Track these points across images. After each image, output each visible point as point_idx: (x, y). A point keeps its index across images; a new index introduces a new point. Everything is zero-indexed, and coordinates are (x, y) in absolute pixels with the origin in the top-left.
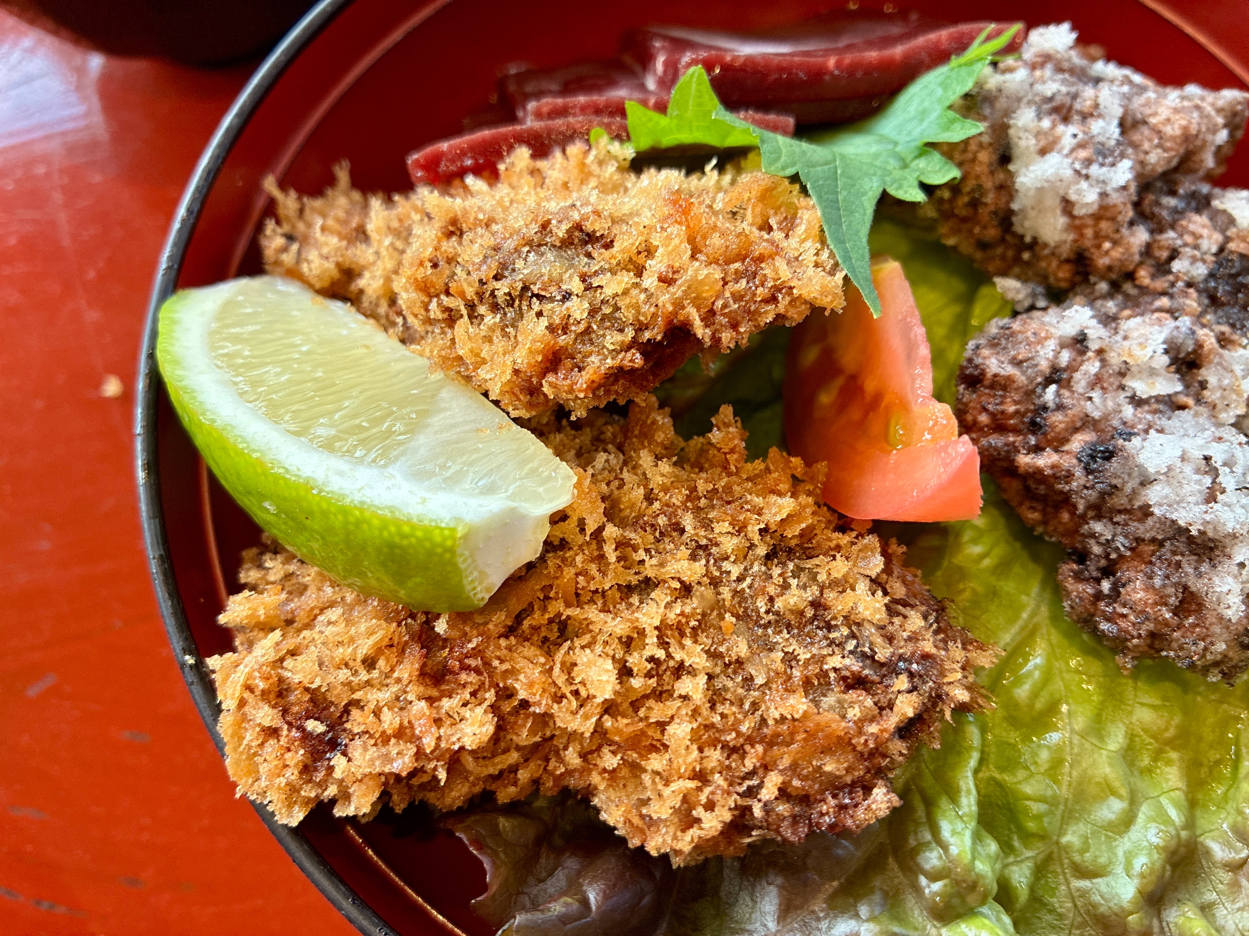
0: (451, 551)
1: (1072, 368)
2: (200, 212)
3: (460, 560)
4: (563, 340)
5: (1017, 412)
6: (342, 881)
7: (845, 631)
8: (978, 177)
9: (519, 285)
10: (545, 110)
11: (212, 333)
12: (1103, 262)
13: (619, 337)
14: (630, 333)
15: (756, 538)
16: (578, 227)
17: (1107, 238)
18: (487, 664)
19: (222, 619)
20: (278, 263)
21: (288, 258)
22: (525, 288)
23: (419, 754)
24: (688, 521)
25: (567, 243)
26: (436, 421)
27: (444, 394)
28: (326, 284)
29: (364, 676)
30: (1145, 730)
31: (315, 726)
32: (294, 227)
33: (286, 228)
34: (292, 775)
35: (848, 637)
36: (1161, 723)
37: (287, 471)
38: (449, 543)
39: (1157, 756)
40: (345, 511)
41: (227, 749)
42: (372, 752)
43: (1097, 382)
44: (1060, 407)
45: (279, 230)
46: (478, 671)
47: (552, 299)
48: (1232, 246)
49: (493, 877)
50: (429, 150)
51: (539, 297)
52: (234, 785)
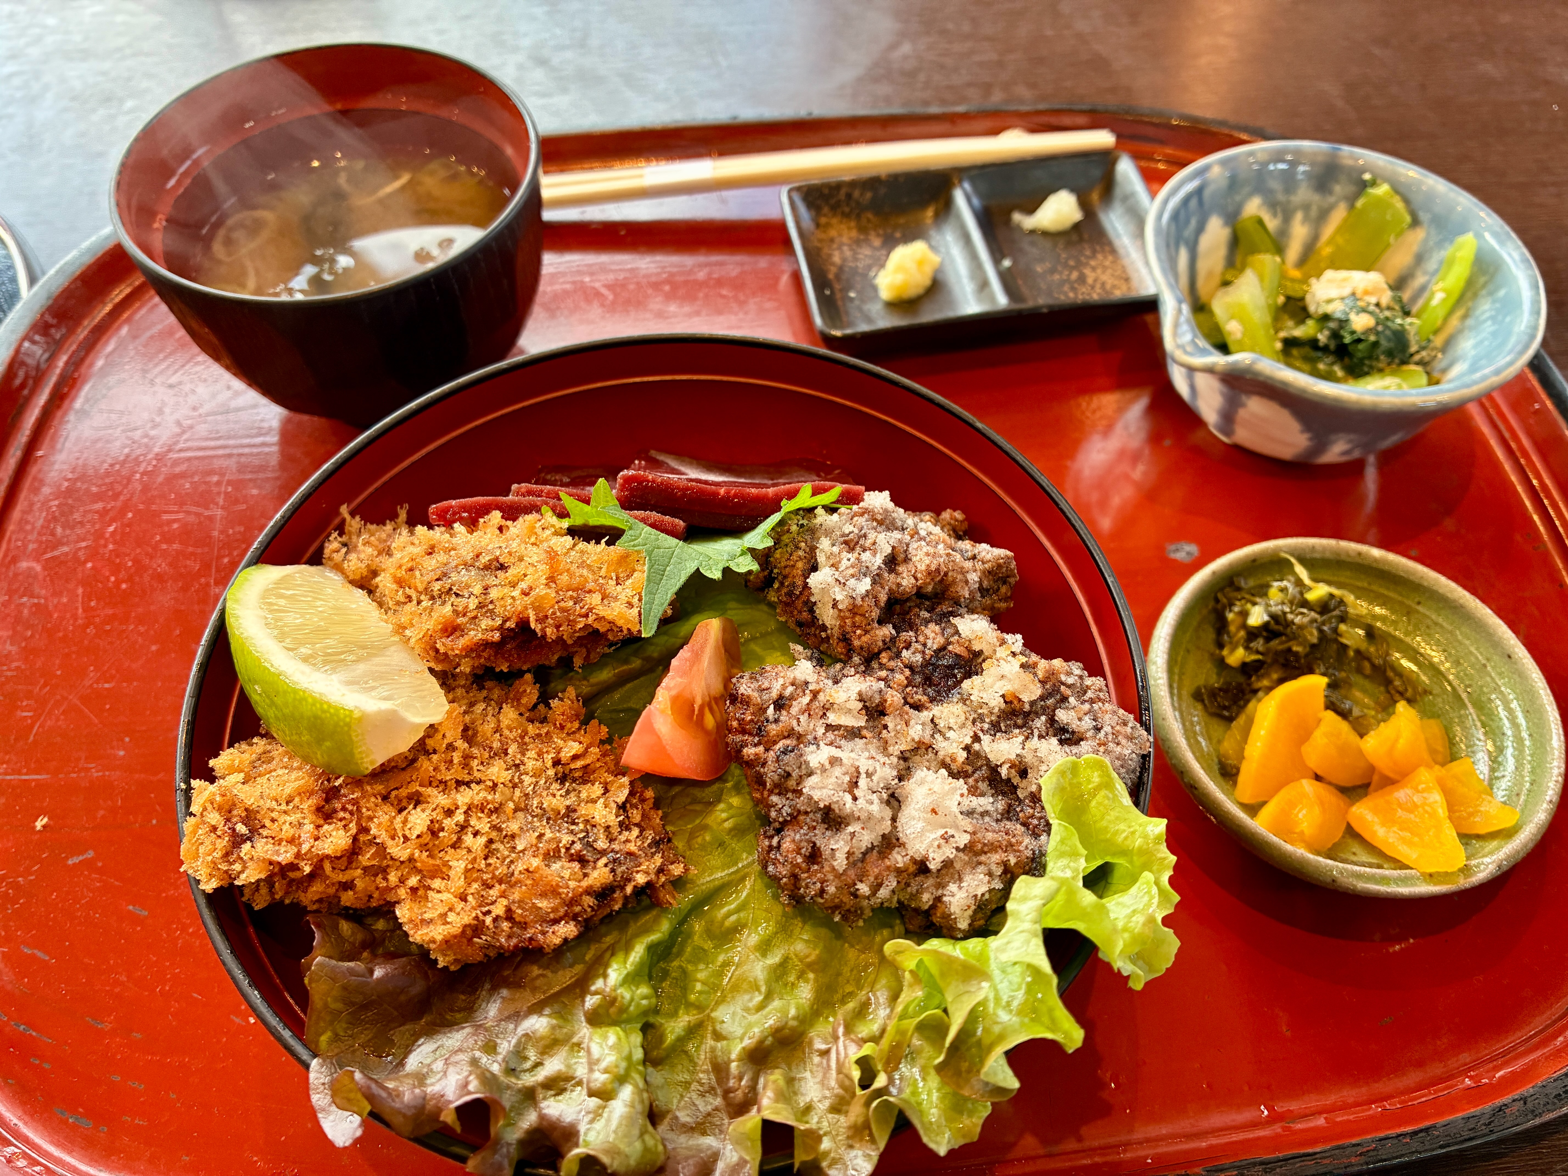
0: (348, 725)
1: (792, 698)
2: (289, 518)
3: (353, 734)
4: (460, 620)
5: (752, 721)
6: (228, 940)
7: (581, 826)
8: (794, 577)
9: (448, 586)
10: (523, 490)
11: (267, 590)
12: (856, 643)
13: (490, 623)
14: (499, 621)
15: (549, 763)
16: (497, 559)
17: (859, 627)
18: (359, 810)
19: (212, 763)
20: (330, 559)
21: (338, 557)
22: (451, 589)
23: (298, 855)
24: (513, 749)
25: (487, 567)
26: (377, 660)
27: (393, 648)
28: (358, 577)
29: (284, 807)
30: (796, 956)
31: (241, 828)
32: (350, 538)
33: (344, 539)
34: (218, 854)
35: (582, 831)
36: (806, 951)
37: (272, 666)
38: (348, 720)
39: (801, 976)
40: (295, 691)
41: (185, 840)
42: (270, 846)
43: (807, 710)
44: (776, 721)
45: (339, 539)
46: (351, 813)
47: (463, 596)
48: (950, 648)
49: (319, 943)
50: (445, 503)
51: (457, 595)
52: (182, 863)
